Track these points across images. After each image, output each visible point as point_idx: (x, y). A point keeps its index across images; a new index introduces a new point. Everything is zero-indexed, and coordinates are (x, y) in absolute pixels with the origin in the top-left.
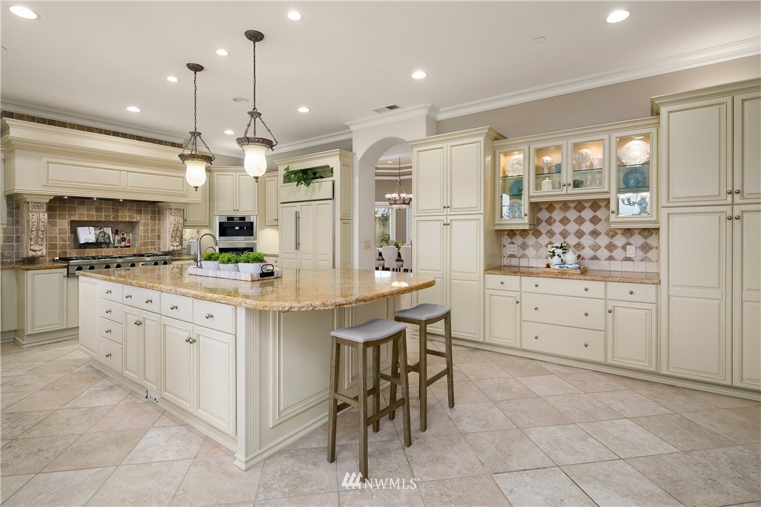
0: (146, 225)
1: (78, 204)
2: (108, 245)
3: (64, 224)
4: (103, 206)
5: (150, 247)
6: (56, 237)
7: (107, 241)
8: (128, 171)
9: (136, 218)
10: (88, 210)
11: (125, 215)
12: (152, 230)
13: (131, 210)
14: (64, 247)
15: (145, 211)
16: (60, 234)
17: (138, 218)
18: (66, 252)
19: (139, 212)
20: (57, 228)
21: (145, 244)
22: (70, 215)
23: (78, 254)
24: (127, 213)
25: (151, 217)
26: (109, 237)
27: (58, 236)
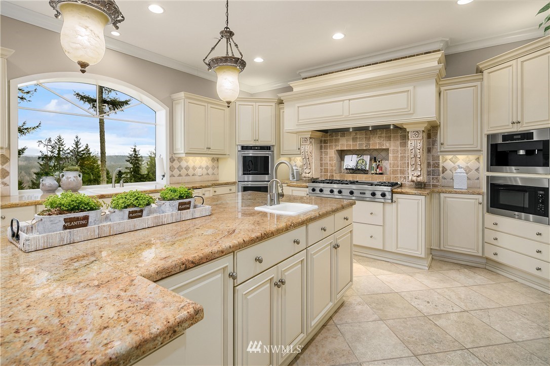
0: (395, 152)
1: (341, 136)
2: (365, 172)
3: (332, 153)
4: (358, 136)
5: (399, 176)
6: (327, 163)
7: (364, 168)
8: (349, 100)
9: (386, 145)
10: (347, 141)
11: (376, 143)
12: (401, 157)
13: (381, 137)
14: (332, 171)
15: (394, 137)
16: (330, 161)
17: (388, 145)
18: (333, 175)
19: (389, 138)
20: (328, 156)
21: (394, 172)
22: (336, 146)
23: (340, 178)
24: (377, 141)
25: (401, 143)
26: (366, 164)
27: (329, 162)
